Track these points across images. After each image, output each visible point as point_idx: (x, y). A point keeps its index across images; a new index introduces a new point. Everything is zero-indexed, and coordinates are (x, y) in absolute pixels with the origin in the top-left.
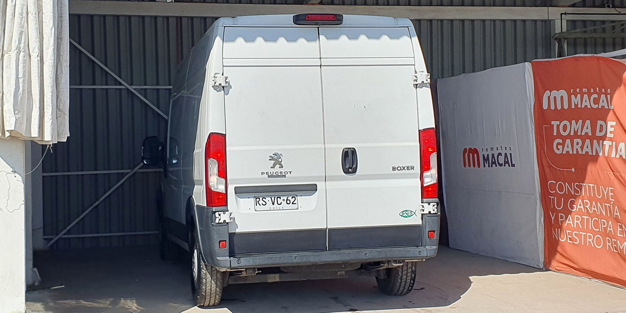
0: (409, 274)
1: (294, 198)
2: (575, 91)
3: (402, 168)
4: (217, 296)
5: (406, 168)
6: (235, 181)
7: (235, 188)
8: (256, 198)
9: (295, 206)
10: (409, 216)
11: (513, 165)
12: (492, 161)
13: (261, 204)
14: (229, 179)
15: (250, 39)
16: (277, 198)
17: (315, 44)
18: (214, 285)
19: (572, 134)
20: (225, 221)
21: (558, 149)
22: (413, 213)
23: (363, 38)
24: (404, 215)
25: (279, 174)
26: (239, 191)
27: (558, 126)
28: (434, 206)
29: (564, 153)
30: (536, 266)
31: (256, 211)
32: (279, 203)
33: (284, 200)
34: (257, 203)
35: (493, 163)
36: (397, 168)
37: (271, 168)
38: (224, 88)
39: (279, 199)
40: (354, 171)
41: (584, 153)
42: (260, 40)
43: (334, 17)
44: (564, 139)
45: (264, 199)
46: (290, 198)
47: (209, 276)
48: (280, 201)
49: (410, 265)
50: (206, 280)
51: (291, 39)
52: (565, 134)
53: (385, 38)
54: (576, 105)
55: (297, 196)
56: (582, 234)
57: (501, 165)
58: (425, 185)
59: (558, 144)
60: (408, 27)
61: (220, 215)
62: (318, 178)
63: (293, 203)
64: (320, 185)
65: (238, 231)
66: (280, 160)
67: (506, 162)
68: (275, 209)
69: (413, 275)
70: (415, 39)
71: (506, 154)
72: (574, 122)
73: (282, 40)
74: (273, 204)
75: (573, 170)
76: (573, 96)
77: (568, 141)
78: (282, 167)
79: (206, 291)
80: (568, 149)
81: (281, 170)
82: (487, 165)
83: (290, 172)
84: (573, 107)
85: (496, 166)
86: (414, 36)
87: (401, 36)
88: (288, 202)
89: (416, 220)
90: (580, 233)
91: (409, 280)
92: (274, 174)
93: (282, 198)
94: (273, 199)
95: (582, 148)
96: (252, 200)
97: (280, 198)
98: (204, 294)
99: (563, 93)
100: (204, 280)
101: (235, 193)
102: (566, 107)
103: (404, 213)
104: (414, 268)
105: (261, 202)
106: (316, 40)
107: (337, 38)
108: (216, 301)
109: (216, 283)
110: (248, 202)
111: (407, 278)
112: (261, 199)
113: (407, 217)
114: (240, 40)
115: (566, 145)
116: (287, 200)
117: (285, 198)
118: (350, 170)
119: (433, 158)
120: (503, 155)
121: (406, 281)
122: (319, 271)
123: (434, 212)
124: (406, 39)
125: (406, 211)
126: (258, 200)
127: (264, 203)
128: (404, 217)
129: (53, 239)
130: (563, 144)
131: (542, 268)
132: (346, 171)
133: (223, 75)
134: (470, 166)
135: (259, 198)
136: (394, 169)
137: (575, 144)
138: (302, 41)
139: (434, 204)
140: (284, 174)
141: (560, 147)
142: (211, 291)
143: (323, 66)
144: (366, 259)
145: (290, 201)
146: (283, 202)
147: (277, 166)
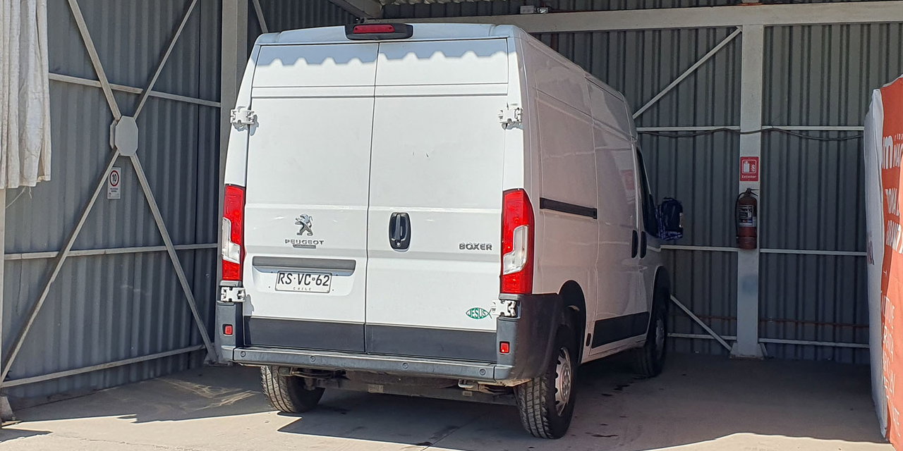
1: (327, 278)
3: (474, 246)
4: (285, 400)
5: (479, 247)
6: (254, 249)
7: (254, 258)
8: (281, 274)
9: (326, 288)
10: (481, 317)
13: (284, 282)
14: (247, 246)
15: (289, 61)
16: (307, 275)
17: (371, 66)
20: (230, 300)
22: (486, 313)
23: (439, 56)
24: (474, 315)
25: (308, 244)
26: (258, 263)
28: (510, 305)
31: (276, 290)
32: (307, 283)
33: (313, 279)
34: (280, 280)
36: (467, 245)
37: (298, 234)
38: (250, 126)
39: (308, 277)
40: (405, 246)
42: (301, 62)
43: (390, 28)
45: (289, 276)
46: (322, 277)
48: (308, 280)
49: (537, 394)
50: (266, 376)
51: (341, 60)
53: (470, 55)
55: (331, 275)
58: (505, 273)
60: (506, 38)
61: (226, 291)
62: (358, 253)
63: (324, 285)
64: (360, 263)
65: (255, 314)
66: (309, 224)
68: (300, 290)
69: (544, 409)
70: (514, 57)
73: (329, 62)
74: (300, 283)
78: (311, 234)
81: (310, 238)
83: (321, 242)
86: (513, 51)
87: (495, 53)
88: (319, 282)
89: (490, 325)
92: (301, 243)
93: (312, 276)
94: (301, 276)
96: (275, 275)
97: (310, 276)
98: (268, 394)
101: (253, 265)
103: (473, 311)
105: (285, 279)
106: (373, 61)
107: (401, 57)
108: (288, 407)
109: (278, 383)
110: (268, 279)
112: (286, 275)
113: (477, 318)
114: (277, 63)
116: (318, 279)
117: (316, 277)
118: (398, 244)
119: (520, 234)
121: (534, 416)
123: (510, 314)
124: (501, 55)
125: (476, 309)
126: (282, 276)
127: (289, 281)
132: (394, 246)
133: (250, 108)
135: (284, 274)
136: (462, 247)
138: (355, 62)
139: (511, 302)
140: (313, 244)
142: (274, 392)
143: (378, 97)
144: (406, 372)
145: (321, 280)
146: (312, 281)
147: (306, 232)
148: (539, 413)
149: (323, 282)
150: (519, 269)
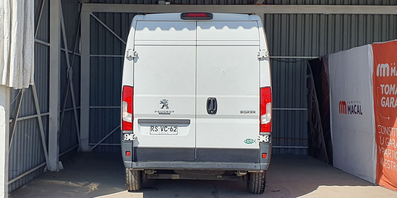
0: (260, 181)
1: (175, 128)
2: (393, 64)
3: (247, 112)
4: (136, 185)
5: (250, 112)
6: (138, 115)
7: (138, 120)
8: (152, 127)
9: (176, 133)
10: (251, 143)
11: (361, 114)
12: (351, 110)
13: (154, 130)
14: (135, 114)
15: (152, 28)
16: (165, 127)
17: (194, 32)
18: (133, 178)
19: (390, 94)
20: (129, 139)
21: (383, 104)
22: (253, 141)
23: (226, 28)
24: (248, 142)
25: (166, 112)
26: (141, 122)
27: (384, 88)
28: (266, 137)
29: (386, 106)
30: (372, 182)
31: (150, 134)
32: (166, 130)
33: (169, 129)
34: (152, 130)
35: (352, 111)
36: (244, 112)
37: (161, 108)
38: (134, 58)
39: (166, 128)
40: (215, 112)
41: (395, 107)
42: (158, 29)
44: (386, 96)
45: (156, 127)
46: (172, 128)
47: (130, 172)
48: (166, 129)
49: (260, 175)
50: (128, 175)
51: (178, 28)
52: (387, 93)
53: (241, 28)
54: (393, 74)
55: (177, 126)
56: (391, 162)
57: (356, 113)
58: (262, 124)
59: (384, 100)
60: (257, 21)
61: (127, 136)
62: (192, 116)
63: (174, 131)
64: (192, 120)
65: (139, 146)
66: (167, 104)
67: (358, 111)
68: (163, 134)
69: (263, 181)
70: (262, 29)
71: (358, 105)
72: (391, 85)
73: (172, 29)
74: (162, 131)
75: (389, 118)
76: (392, 68)
77: (388, 98)
78: (168, 108)
79: (129, 181)
80: (387, 104)
81: (167, 110)
82: (349, 112)
83: (173, 111)
84: (392, 75)
85: (354, 114)
86: (260, 27)
87: (252, 27)
88: (172, 130)
89: (256, 146)
90: (391, 161)
91: (260, 184)
92: (163, 112)
93: (168, 127)
94: (162, 127)
95: (394, 103)
96: (149, 128)
98: (128, 183)
99: (387, 65)
100: (127, 175)
101: (138, 123)
102: (388, 76)
103: (248, 140)
104: (263, 177)
106: (194, 29)
107: (208, 28)
108: (137, 188)
109: (135, 177)
110: (146, 129)
111: (258, 183)
112: (154, 127)
113: (249, 143)
114: (146, 29)
115: (387, 102)
116: (171, 129)
117: (170, 127)
118: (212, 112)
119: (269, 106)
120: (357, 106)
121: (258, 185)
122: (193, 174)
123: (267, 141)
124: (255, 29)
125: (249, 139)
126: (152, 128)
127: (156, 130)
128: (247, 143)
129: (94, 145)
130: (385, 100)
131: (375, 184)
132: (209, 113)
133: (134, 50)
134: (342, 113)
135: (153, 127)
136: (242, 112)
137: (391, 100)
138: (185, 30)
139: (267, 136)
140: (169, 113)
141: (384, 102)
142: (132, 182)
143: (198, 45)
144: (218, 169)
145: (173, 129)
146: (168, 130)
147: (165, 107)
148: (261, 183)
149: (174, 130)
150: (269, 121)
